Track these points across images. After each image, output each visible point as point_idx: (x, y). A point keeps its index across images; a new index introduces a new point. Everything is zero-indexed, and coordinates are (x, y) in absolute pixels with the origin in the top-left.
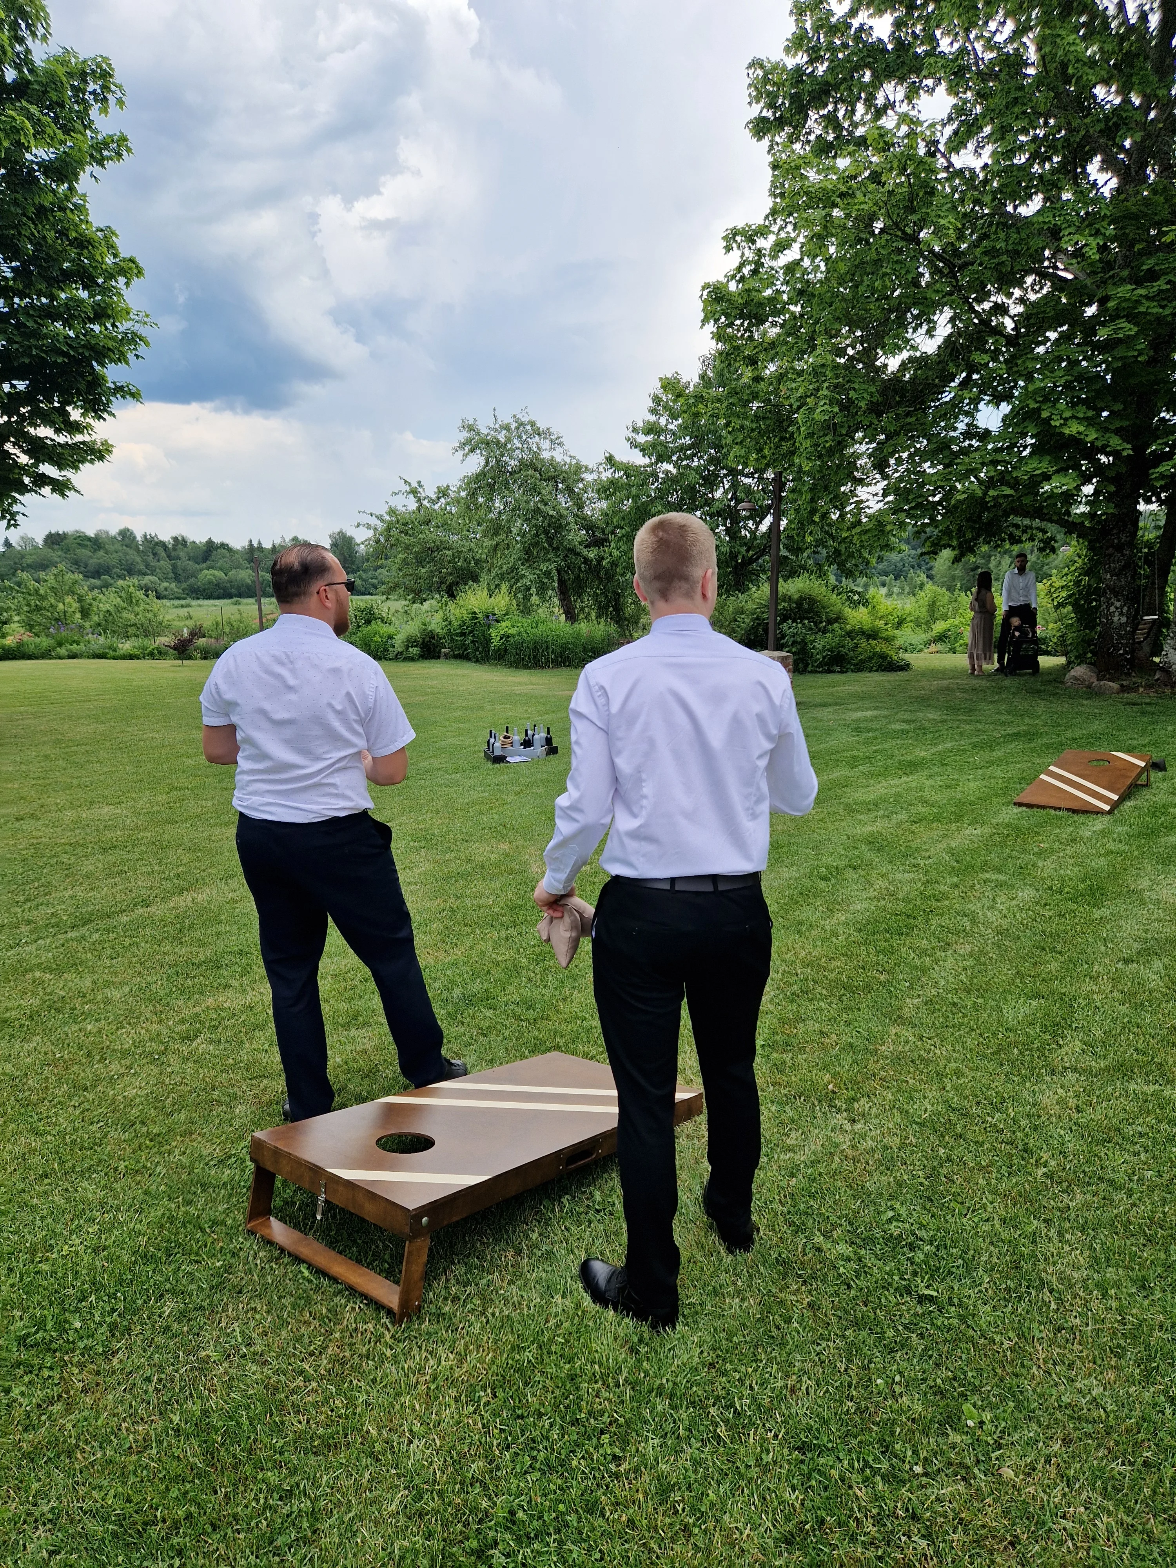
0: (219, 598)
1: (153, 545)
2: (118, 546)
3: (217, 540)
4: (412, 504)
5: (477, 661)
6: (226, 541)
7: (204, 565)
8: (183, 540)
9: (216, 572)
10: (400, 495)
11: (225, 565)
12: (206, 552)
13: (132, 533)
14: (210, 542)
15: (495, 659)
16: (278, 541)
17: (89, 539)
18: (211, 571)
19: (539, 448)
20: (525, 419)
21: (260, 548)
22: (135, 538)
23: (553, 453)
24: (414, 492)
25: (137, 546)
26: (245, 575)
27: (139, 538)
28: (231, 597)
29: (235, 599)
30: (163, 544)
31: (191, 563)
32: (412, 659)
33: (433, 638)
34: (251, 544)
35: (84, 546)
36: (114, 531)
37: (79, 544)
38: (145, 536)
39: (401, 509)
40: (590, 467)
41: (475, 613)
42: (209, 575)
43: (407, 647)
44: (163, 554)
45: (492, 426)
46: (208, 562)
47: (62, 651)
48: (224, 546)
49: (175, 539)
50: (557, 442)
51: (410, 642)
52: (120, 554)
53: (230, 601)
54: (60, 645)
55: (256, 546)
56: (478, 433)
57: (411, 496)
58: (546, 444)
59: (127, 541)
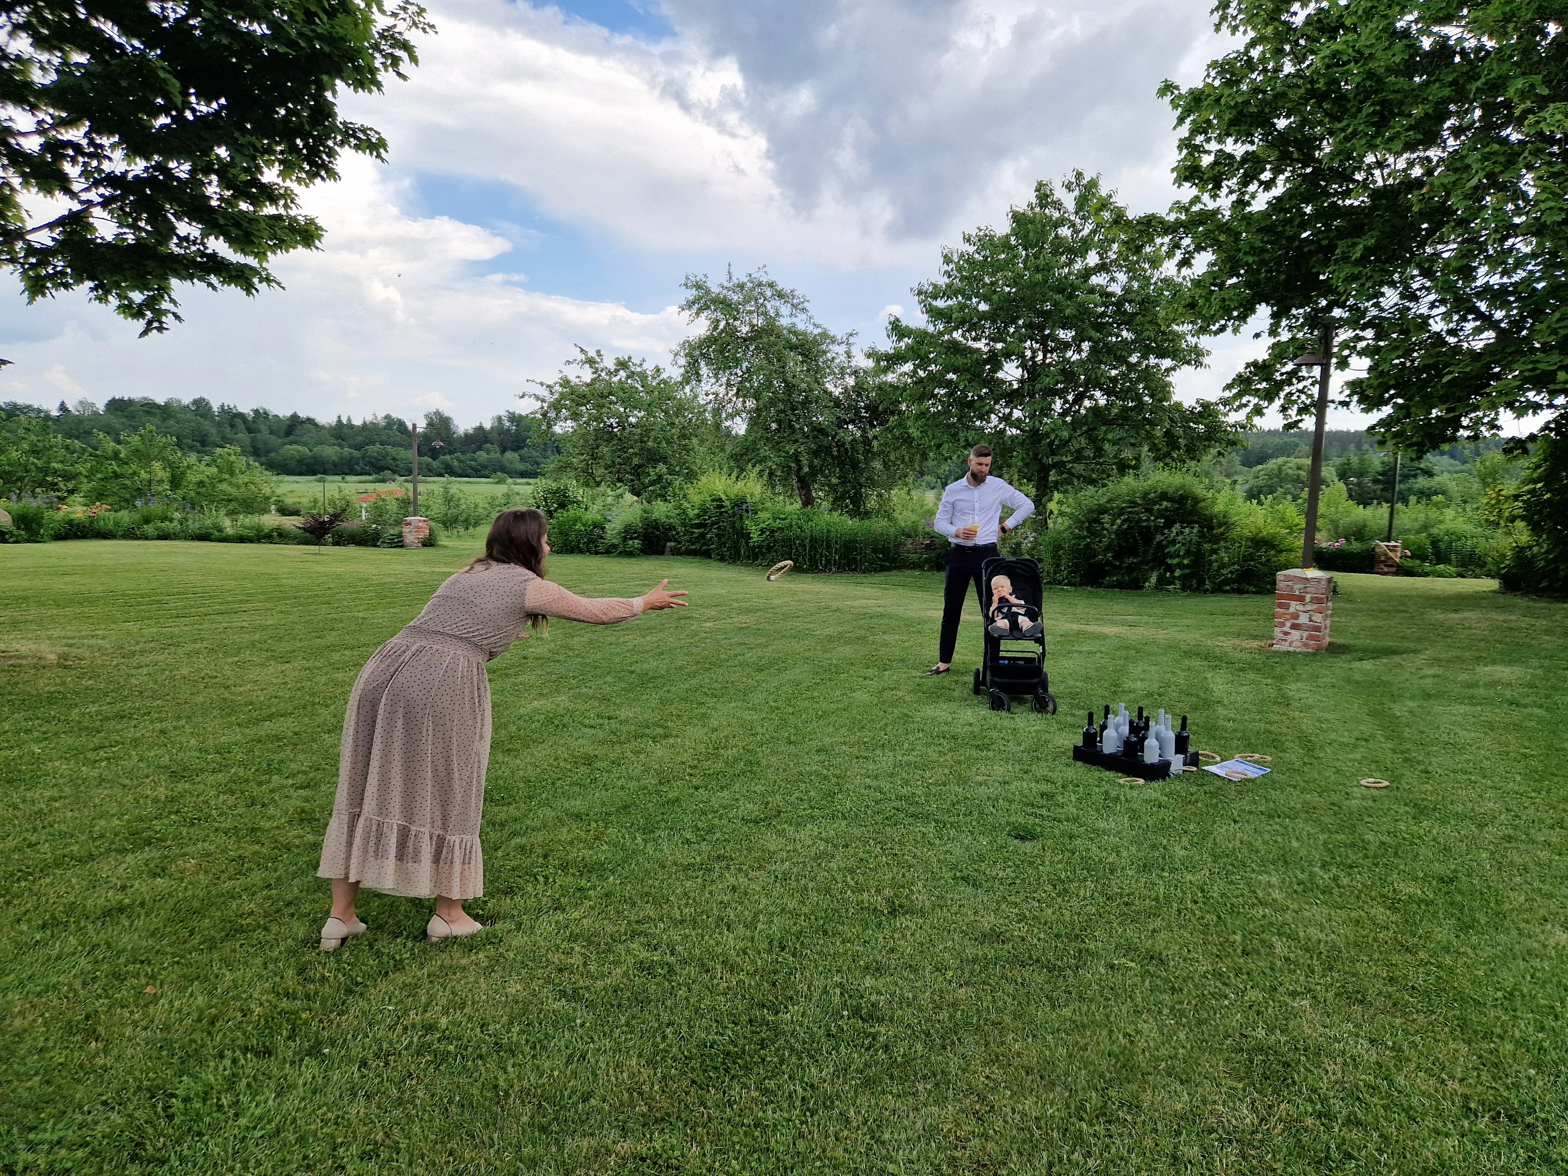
0: (300, 474)
1: (232, 418)
2: (190, 416)
3: (303, 415)
4: (587, 375)
5: (722, 559)
6: (312, 416)
7: (287, 440)
8: (265, 413)
9: (300, 448)
10: (575, 365)
11: (310, 440)
12: (290, 426)
13: (207, 403)
14: (295, 417)
15: (748, 558)
16: (369, 419)
17: (158, 407)
18: (295, 446)
19: (777, 315)
20: (764, 279)
21: (350, 426)
22: (211, 408)
23: (794, 320)
24: (591, 362)
25: (213, 416)
26: (331, 452)
27: (215, 408)
28: (315, 474)
29: (319, 476)
30: (241, 416)
31: (273, 437)
32: (630, 554)
33: (657, 529)
34: (339, 421)
35: (152, 414)
36: (187, 400)
37: (147, 412)
38: (223, 406)
39: (574, 380)
40: (839, 337)
41: (720, 500)
42: (293, 450)
43: (625, 539)
44: (242, 427)
45: (726, 284)
46: (291, 437)
47: (149, 529)
48: (310, 421)
49: (256, 412)
50: (798, 307)
51: (628, 532)
52: (194, 424)
53: (313, 478)
54: (147, 521)
55: (345, 422)
56: (708, 292)
57: (587, 366)
58: (785, 310)
59: (201, 411)
